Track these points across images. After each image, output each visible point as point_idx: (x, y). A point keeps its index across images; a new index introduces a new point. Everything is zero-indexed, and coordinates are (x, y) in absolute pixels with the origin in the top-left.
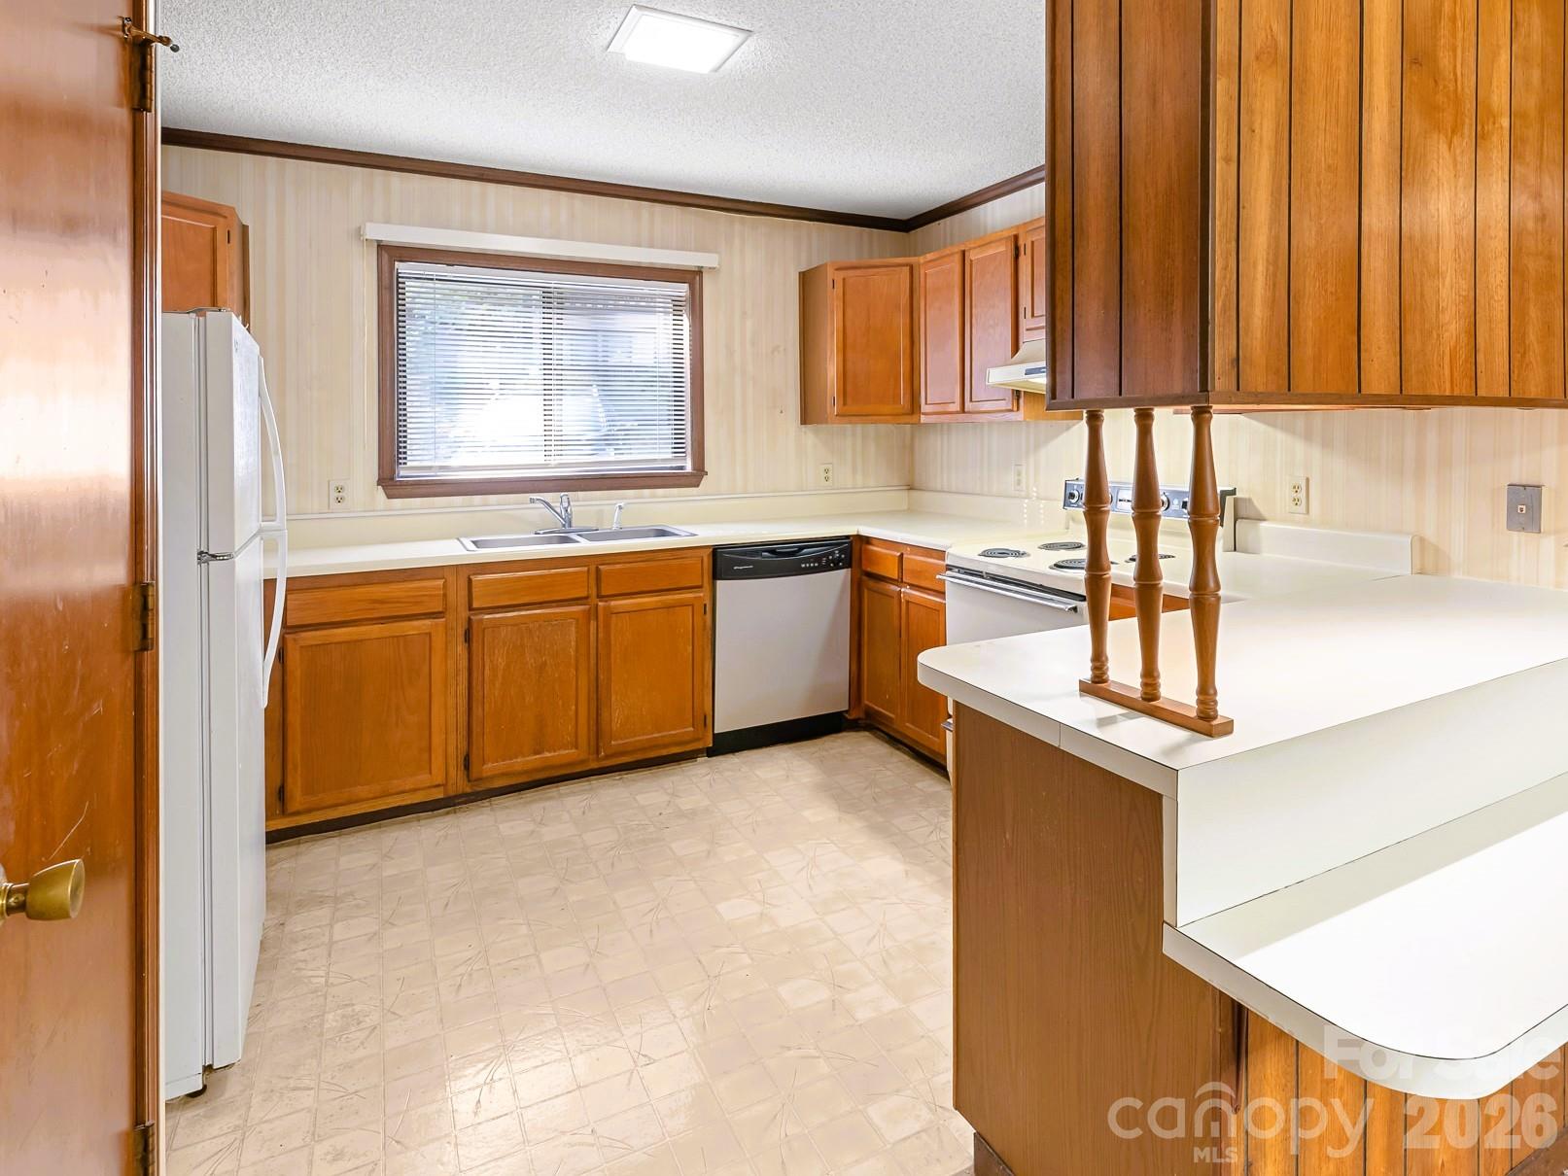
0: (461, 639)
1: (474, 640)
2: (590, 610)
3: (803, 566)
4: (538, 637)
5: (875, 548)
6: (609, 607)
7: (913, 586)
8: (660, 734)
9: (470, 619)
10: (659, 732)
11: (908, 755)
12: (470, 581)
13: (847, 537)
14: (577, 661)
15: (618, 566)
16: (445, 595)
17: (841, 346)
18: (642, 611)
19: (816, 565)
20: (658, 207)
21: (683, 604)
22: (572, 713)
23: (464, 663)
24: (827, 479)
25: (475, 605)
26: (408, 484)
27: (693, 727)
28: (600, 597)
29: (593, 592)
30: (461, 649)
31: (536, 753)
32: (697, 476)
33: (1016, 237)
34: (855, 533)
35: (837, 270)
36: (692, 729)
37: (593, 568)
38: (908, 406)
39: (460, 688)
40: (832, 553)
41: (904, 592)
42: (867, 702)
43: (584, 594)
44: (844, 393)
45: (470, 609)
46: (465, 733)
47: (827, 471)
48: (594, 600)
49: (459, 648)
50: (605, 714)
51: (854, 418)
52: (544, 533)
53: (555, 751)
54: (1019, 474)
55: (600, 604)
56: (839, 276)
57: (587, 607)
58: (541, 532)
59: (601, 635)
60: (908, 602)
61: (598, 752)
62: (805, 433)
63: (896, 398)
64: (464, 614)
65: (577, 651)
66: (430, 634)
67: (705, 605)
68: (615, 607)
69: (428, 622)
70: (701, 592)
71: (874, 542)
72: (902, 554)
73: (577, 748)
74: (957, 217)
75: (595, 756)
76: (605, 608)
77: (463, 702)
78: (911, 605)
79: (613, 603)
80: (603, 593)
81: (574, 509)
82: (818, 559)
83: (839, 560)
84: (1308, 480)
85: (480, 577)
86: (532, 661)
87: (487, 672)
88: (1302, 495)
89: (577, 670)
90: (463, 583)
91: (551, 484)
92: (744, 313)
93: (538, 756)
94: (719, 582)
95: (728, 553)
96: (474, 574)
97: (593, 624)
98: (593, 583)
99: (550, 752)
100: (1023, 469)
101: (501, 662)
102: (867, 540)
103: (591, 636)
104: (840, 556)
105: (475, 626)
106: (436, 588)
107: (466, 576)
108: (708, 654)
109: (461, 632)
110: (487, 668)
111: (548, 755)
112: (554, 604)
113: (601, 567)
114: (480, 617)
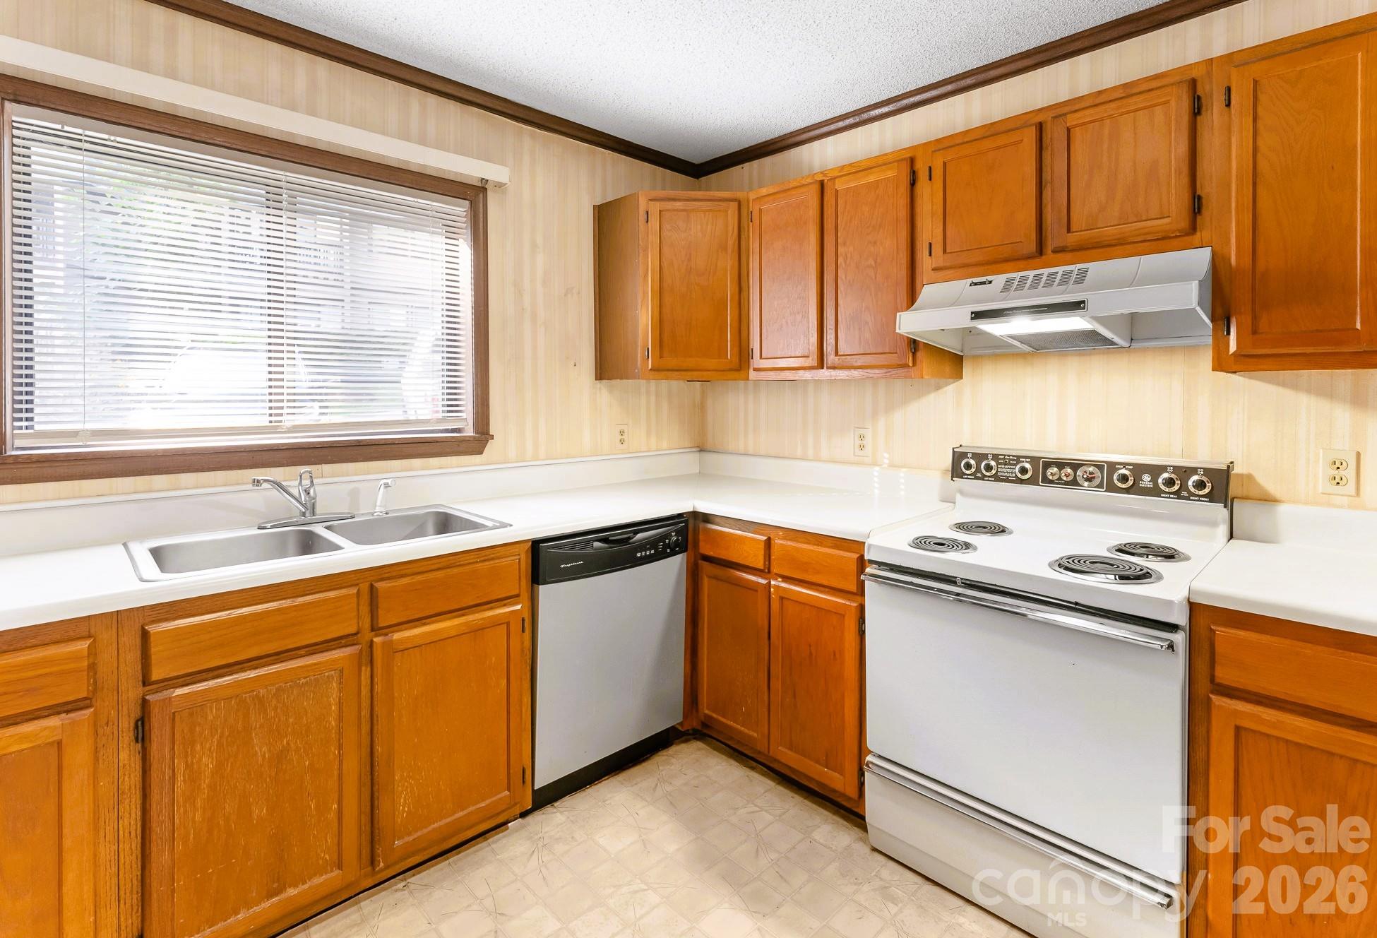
0: (127, 736)
1: (154, 737)
2: (361, 651)
3: (639, 555)
4: (276, 708)
5: (714, 527)
6: (391, 642)
7: (786, 579)
8: (465, 812)
9: (144, 703)
10: (462, 810)
11: (773, 779)
12: (145, 635)
13: (680, 515)
14: (340, 734)
15: (404, 581)
16: (92, 667)
17: (657, 287)
18: (437, 642)
19: (653, 552)
20: (432, 99)
21: (495, 623)
22: (332, 816)
23: (132, 779)
24: (622, 442)
25: (156, 675)
26: (30, 460)
27: (509, 789)
28: (374, 629)
29: (366, 623)
30: (128, 755)
31: (271, 895)
32: (479, 440)
33: (912, 161)
34: (692, 510)
35: (650, 200)
36: (507, 793)
37: (365, 587)
38: (736, 360)
39: (124, 823)
40: (667, 535)
41: (777, 587)
42: (707, 712)
43: (353, 630)
44: (660, 343)
45: (146, 682)
46: (136, 898)
47: (622, 433)
48: (367, 635)
49: (124, 756)
50: (384, 805)
51: (669, 374)
52: (273, 527)
53: (304, 883)
54: (862, 438)
55: (375, 640)
56: (655, 208)
57: (358, 647)
58: (269, 526)
59: (378, 688)
60: (782, 599)
61: (373, 862)
62: (600, 388)
63: (722, 352)
64: (132, 692)
65: (340, 719)
66: (59, 743)
67: (523, 620)
68: (401, 641)
69: (54, 722)
70: (517, 603)
71: (718, 520)
72: (769, 539)
73: (340, 867)
74: (767, 160)
75: (370, 868)
76: (384, 643)
77: (131, 849)
78: (785, 602)
79: (396, 636)
80: (381, 625)
81: (319, 490)
82: (652, 543)
83: (677, 544)
84: (1358, 454)
85: (165, 626)
86: (265, 749)
87: (180, 785)
88: (1350, 473)
89: (340, 747)
90: (131, 640)
91: (279, 455)
92: (534, 246)
93: (275, 899)
94: (542, 588)
95: (553, 547)
96: (153, 622)
97: (365, 672)
98: (365, 609)
99: (296, 886)
100: (869, 435)
101: (207, 763)
102: (707, 518)
103: (363, 693)
104: (678, 539)
105: (155, 712)
106: (75, 657)
107: (137, 626)
108: (527, 685)
109: (127, 724)
110: (180, 778)
111: (292, 892)
112: (302, 652)
113: (378, 585)
114: (165, 693)
